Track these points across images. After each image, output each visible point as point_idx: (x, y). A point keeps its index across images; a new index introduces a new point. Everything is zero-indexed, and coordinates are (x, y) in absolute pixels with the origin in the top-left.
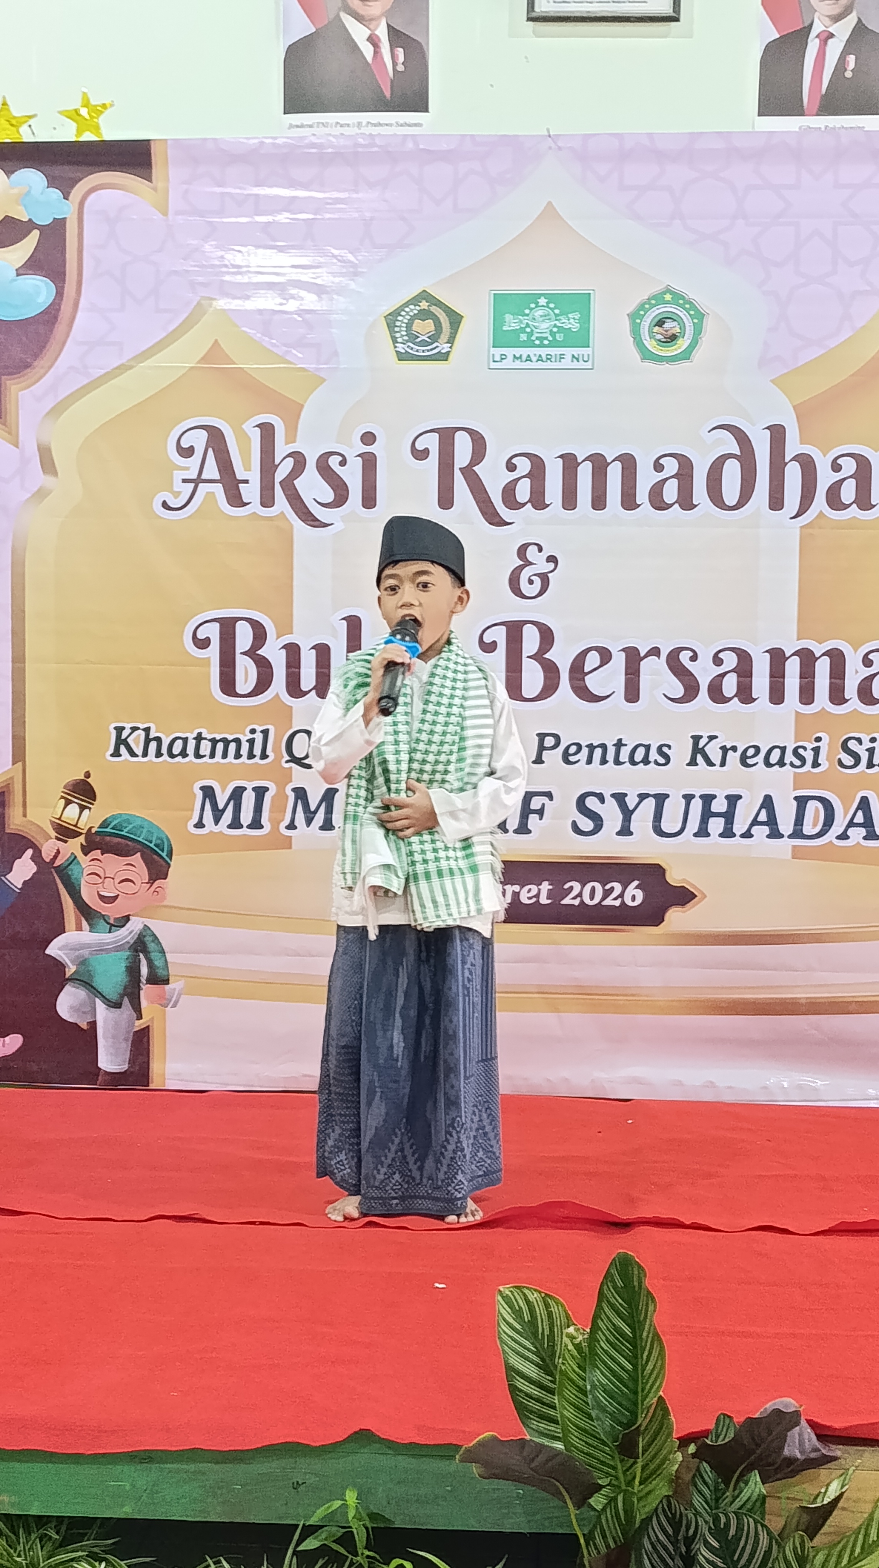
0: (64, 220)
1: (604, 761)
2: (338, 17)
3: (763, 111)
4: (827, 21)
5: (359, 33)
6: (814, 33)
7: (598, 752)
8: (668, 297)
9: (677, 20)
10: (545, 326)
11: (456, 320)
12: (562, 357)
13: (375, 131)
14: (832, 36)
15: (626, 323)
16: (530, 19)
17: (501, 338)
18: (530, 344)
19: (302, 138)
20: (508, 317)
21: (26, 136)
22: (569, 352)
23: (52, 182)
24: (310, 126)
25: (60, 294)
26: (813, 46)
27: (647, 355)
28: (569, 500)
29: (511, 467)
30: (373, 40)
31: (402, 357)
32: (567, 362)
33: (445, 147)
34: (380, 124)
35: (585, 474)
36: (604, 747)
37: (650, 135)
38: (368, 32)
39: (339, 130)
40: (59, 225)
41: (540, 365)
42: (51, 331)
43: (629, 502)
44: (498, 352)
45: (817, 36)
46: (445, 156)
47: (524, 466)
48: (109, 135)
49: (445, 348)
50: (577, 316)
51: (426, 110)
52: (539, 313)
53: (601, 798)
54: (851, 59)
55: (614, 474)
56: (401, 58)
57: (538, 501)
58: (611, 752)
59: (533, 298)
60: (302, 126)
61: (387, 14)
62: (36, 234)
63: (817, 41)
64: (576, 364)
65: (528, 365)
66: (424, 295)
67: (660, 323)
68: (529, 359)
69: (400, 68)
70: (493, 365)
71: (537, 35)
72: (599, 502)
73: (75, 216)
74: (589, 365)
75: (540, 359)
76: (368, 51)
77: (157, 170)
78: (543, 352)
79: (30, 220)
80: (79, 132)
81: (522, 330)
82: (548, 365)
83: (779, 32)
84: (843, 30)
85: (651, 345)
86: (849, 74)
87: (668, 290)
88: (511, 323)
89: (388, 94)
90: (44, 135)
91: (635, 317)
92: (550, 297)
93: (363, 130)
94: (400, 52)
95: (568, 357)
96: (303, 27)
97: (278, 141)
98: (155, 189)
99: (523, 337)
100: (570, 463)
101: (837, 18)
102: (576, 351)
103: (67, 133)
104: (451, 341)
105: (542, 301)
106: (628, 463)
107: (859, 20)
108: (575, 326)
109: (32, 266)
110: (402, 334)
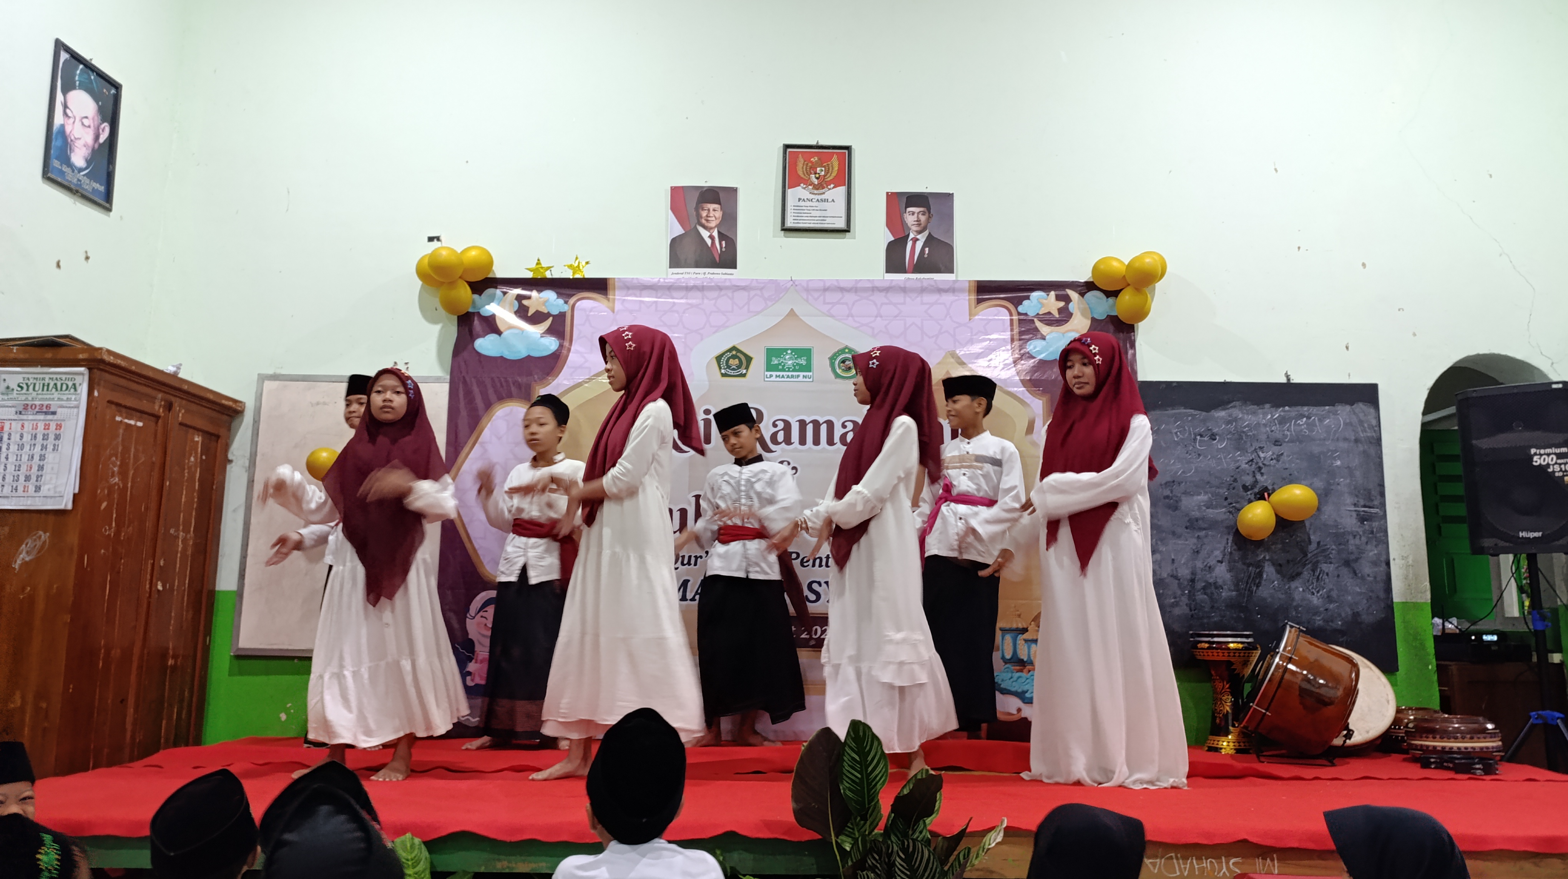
0: (565, 312)
1: (820, 566)
2: (695, 227)
3: (888, 271)
4: (915, 233)
5: (705, 234)
6: (910, 238)
7: (818, 561)
8: (847, 351)
9: (849, 231)
10: (790, 362)
11: (749, 359)
12: (798, 376)
13: (712, 276)
14: (918, 240)
15: (828, 362)
16: (782, 230)
17: (770, 367)
18: (783, 370)
19: (679, 279)
20: (773, 358)
21: (548, 275)
22: (801, 374)
23: (560, 295)
24: (682, 274)
25: (561, 346)
26: (910, 244)
27: (837, 376)
28: (803, 441)
29: (775, 425)
30: (711, 237)
31: (723, 375)
32: (801, 379)
33: (743, 284)
34: (713, 274)
35: (810, 429)
36: (821, 559)
37: (837, 280)
38: (709, 234)
39: (695, 276)
40: (562, 316)
41: (788, 379)
42: (556, 363)
43: (831, 442)
44: (768, 374)
45: (912, 239)
46: (744, 288)
47: (781, 425)
48: (588, 275)
49: (744, 371)
50: (805, 358)
51: (735, 267)
52: (787, 357)
53: (819, 584)
54: (927, 250)
55: (824, 429)
56: (724, 246)
57: (788, 441)
58: (824, 561)
59: (786, 350)
60: (678, 274)
61: (717, 226)
62: (551, 319)
63: (911, 242)
64: (805, 380)
65: (783, 379)
66: (734, 348)
67: (843, 362)
68: (783, 377)
69: (724, 249)
70: (766, 379)
71: (786, 237)
72: (816, 442)
73: (570, 311)
74: (811, 380)
75: (788, 377)
76: (709, 242)
77: (610, 292)
78: (790, 374)
79: (548, 312)
80: (574, 273)
81: (780, 364)
82: (792, 380)
83: (894, 236)
84: (922, 238)
85: (839, 371)
86: (926, 256)
87: (846, 347)
88: (775, 361)
89: (717, 259)
90: (556, 275)
91: (832, 359)
92: (793, 350)
93: (706, 276)
94: (724, 243)
95: (801, 376)
96: (679, 230)
97: (666, 281)
98: (608, 300)
99: (780, 367)
100: (803, 424)
101: (920, 232)
102: (805, 374)
103: (569, 274)
104: (747, 368)
105: (789, 352)
106: (830, 424)
107: (930, 233)
108: (804, 362)
109: (550, 331)
110: (723, 365)
